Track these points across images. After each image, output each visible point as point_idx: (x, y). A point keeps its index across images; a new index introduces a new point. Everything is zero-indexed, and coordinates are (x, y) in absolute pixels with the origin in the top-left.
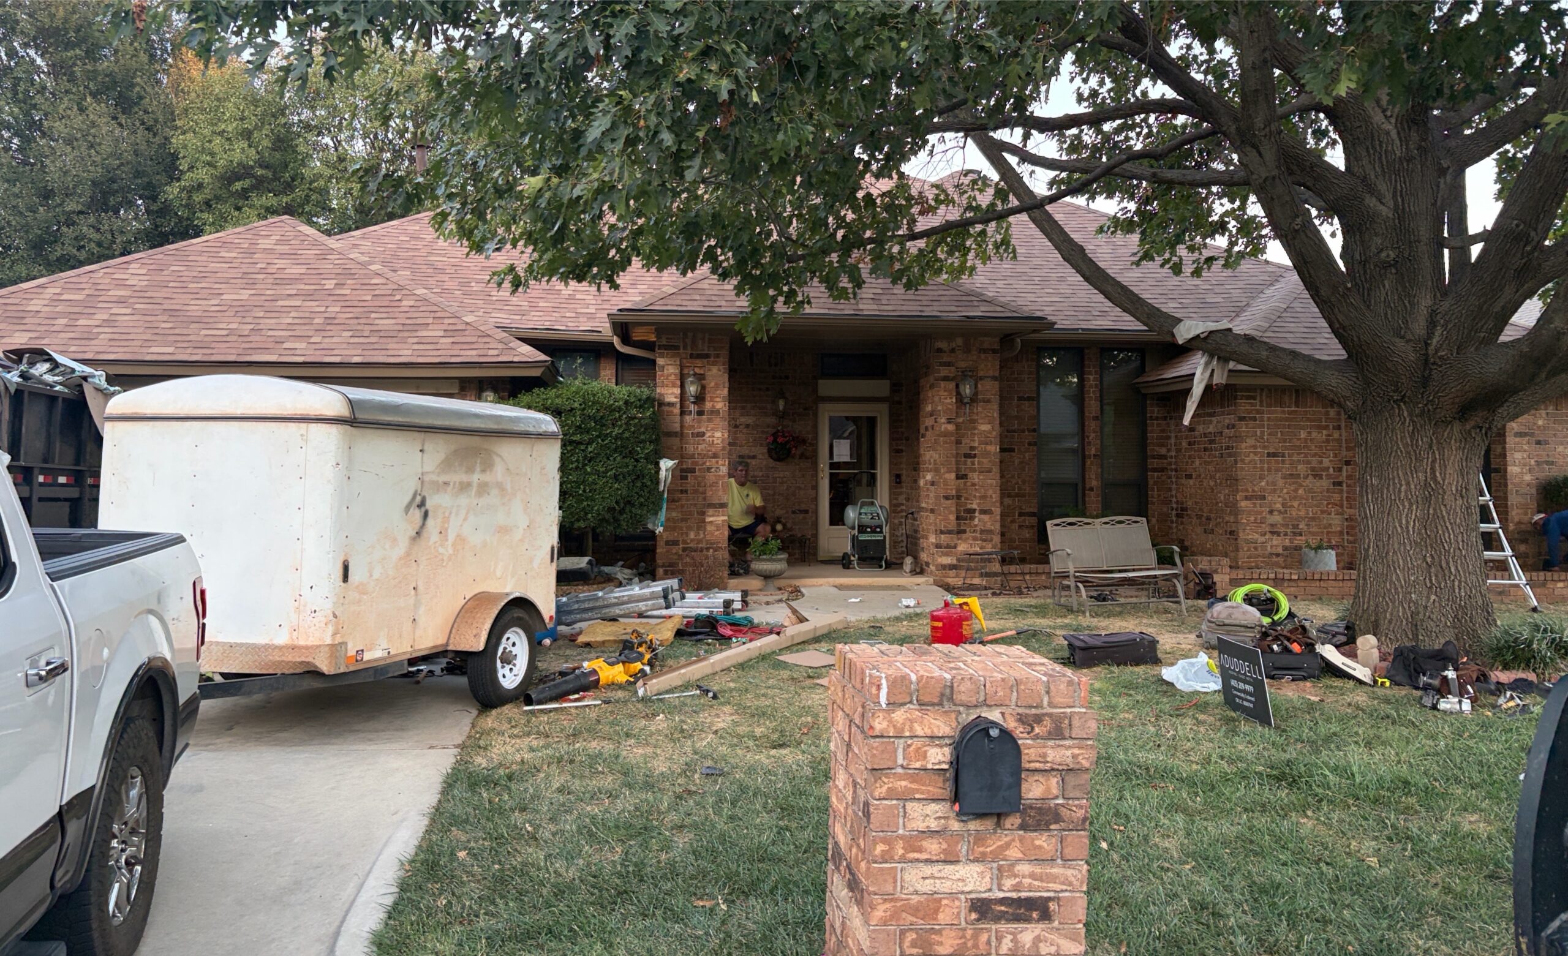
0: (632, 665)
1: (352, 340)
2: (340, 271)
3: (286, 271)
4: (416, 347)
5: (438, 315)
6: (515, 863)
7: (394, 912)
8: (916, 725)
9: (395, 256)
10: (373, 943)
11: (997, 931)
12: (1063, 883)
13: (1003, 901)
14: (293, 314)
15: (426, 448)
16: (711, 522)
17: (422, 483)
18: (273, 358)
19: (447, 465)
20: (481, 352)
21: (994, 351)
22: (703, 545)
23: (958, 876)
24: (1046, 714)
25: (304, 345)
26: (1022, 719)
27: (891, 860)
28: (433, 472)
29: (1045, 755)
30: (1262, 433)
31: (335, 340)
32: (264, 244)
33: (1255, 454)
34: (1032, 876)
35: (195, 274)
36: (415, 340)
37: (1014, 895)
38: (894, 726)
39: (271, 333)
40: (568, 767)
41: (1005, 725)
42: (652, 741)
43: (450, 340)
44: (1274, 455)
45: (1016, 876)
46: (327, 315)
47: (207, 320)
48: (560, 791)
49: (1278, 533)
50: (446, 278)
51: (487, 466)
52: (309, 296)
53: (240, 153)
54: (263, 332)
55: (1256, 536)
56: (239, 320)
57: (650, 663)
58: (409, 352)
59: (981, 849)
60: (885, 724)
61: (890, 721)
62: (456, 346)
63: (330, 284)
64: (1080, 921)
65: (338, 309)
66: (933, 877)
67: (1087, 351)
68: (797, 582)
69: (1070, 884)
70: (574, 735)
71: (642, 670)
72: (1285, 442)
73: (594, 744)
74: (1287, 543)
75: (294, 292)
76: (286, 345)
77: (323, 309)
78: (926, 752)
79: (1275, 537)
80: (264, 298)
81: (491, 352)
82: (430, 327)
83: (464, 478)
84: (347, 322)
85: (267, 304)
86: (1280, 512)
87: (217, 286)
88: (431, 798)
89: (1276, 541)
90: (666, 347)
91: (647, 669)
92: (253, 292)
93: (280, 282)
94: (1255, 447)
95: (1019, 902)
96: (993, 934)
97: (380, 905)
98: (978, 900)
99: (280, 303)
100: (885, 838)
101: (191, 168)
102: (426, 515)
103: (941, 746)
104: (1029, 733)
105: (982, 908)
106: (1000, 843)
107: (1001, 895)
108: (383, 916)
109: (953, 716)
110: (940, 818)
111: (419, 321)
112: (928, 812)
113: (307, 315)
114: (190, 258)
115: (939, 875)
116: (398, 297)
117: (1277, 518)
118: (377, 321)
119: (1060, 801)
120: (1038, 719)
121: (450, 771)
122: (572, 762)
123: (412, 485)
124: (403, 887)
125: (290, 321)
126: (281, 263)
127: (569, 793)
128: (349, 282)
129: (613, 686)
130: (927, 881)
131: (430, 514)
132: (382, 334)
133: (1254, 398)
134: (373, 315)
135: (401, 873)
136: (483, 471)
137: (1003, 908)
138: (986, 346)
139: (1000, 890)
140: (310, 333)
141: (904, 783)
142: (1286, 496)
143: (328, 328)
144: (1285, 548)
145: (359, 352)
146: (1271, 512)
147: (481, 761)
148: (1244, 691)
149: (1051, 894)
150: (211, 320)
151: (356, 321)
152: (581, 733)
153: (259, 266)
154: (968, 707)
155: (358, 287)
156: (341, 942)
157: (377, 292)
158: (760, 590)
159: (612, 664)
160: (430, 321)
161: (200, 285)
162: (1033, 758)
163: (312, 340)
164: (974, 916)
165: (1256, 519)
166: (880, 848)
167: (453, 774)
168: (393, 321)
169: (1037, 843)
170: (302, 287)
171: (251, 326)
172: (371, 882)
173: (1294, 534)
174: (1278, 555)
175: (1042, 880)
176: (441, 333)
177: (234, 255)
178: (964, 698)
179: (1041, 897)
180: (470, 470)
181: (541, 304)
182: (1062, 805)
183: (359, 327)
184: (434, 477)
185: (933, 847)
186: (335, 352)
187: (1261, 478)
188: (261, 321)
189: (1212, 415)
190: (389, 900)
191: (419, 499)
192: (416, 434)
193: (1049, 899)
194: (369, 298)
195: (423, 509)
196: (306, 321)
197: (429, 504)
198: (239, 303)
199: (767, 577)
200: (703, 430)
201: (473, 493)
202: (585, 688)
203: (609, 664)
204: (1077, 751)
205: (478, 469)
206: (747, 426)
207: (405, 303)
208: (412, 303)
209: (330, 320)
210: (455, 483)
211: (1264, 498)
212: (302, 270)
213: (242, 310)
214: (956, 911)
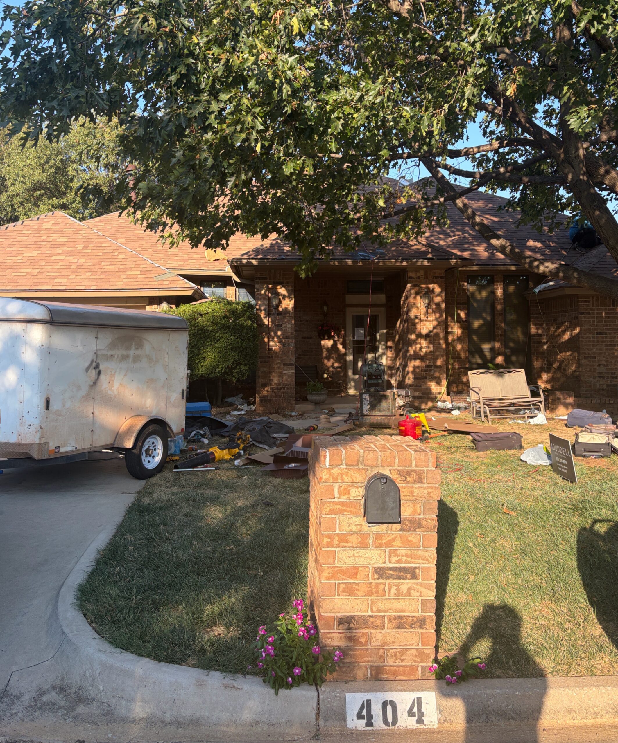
0: (234, 450)
1: (91, 277)
2: (85, 240)
3: (58, 240)
4: (125, 280)
5: (137, 263)
6: (156, 551)
7: (92, 575)
8: (344, 476)
9: (117, 231)
10: (79, 590)
11: (389, 584)
12: (423, 560)
13: (391, 569)
14: (60, 264)
15: (99, 336)
16: (285, 374)
17: (97, 356)
18: (49, 287)
19: (113, 345)
20: (160, 283)
21: (442, 278)
22: (281, 386)
23: (367, 555)
24: (413, 471)
25: (65, 280)
26: (400, 473)
27: (332, 546)
28: (104, 350)
29: (412, 493)
30: (594, 321)
31: (82, 277)
32: (46, 226)
33: (590, 333)
34: (407, 556)
35: (10, 243)
36: (125, 277)
37: (397, 565)
38: (333, 477)
39: (48, 274)
40: (192, 503)
41: (391, 476)
42: (238, 489)
43: (144, 276)
44: (600, 333)
45: (398, 556)
46: (78, 264)
47: (15, 267)
48: (186, 515)
49: (603, 378)
50: (144, 242)
51: (140, 346)
52: (69, 253)
53: (38, 176)
54: (44, 274)
55: (591, 379)
56: (32, 267)
57: (244, 449)
58: (122, 283)
59: (379, 542)
60: (328, 476)
61: (330, 474)
62: (147, 280)
63: (80, 247)
64: (432, 580)
65: (84, 260)
66: (354, 556)
67: (495, 277)
68: (334, 406)
69: (427, 560)
70: (198, 487)
71: (239, 453)
72: (607, 325)
73: (208, 491)
74: (609, 383)
75: (61, 252)
76: (56, 280)
77: (76, 260)
78: (349, 491)
79: (601, 380)
80: (45, 255)
81: (165, 283)
82: (133, 269)
83: (125, 353)
84: (89, 267)
85: (46, 258)
86: (604, 365)
87: (21, 249)
88: (118, 519)
89: (602, 382)
90: (260, 278)
91: (242, 452)
92: (39, 252)
93: (54, 246)
94: (589, 329)
95: (400, 569)
96: (387, 586)
97: (85, 571)
98: (378, 568)
99: (54, 258)
100: (328, 534)
101: (13, 184)
102: (99, 373)
103: (357, 487)
104: (404, 481)
105: (380, 572)
106: (389, 538)
107: (391, 565)
108: (86, 577)
109: (364, 471)
110: (357, 525)
111: (128, 266)
112: (351, 522)
113: (68, 264)
114: (7, 234)
115: (357, 555)
116: (116, 254)
117: (602, 369)
118: (105, 267)
119: (422, 516)
120: (409, 473)
121: (130, 505)
122: (194, 500)
123: (90, 357)
124: (98, 563)
125: (58, 267)
126: (55, 236)
127: (190, 516)
128: (90, 245)
129: (223, 461)
130: (351, 558)
131: (102, 372)
132: (107, 274)
133: (589, 302)
134: (103, 264)
135: (99, 556)
136: (137, 349)
137: (391, 572)
138: (437, 275)
139: (390, 563)
140: (69, 274)
141: (338, 507)
142: (608, 357)
143: (79, 270)
144: (608, 386)
145: (95, 283)
146: (599, 366)
147: (147, 500)
148: (562, 463)
149: (417, 565)
150: (17, 267)
151: (93, 267)
152: (201, 485)
153: (43, 238)
154: (372, 467)
155: (95, 248)
156: (63, 589)
157: (105, 251)
158: (313, 411)
159: (222, 449)
160: (133, 266)
161: (12, 249)
162: (406, 494)
163: (70, 277)
164: (376, 576)
165: (590, 370)
166: (326, 540)
167: (132, 507)
168: (113, 267)
169: (409, 538)
170: (65, 248)
171: (38, 270)
172: (82, 560)
173: (613, 378)
174: (603, 390)
175: (412, 558)
176: (139, 273)
177: (30, 232)
178: (370, 462)
179: (411, 567)
180: (128, 348)
181: (195, 256)
182: (423, 519)
183: (95, 270)
184: (105, 352)
185: (354, 539)
186: (82, 284)
187: (594, 346)
188: (43, 267)
189: (566, 311)
190: (89, 569)
191: (94, 364)
192: (93, 329)
193: (416, 568)
194: (101, 254)
195: (97, 370)
196: (68, 267)
197: (101, 367)
198: (32, 258)
199: (316, 403)
200: (280, 323)
201: (131, 360)
202: (208, 463)
203: (220, 449)
204: (430, 490)
205: (134, 348)
206: (307, 321)
207: (120, 257)
208: (123, 256)
209: (79, 267)
210: (118, 356)
211: (595, 358)
212: (65, 239)
213: (33, 262)
214: (366, 574)
